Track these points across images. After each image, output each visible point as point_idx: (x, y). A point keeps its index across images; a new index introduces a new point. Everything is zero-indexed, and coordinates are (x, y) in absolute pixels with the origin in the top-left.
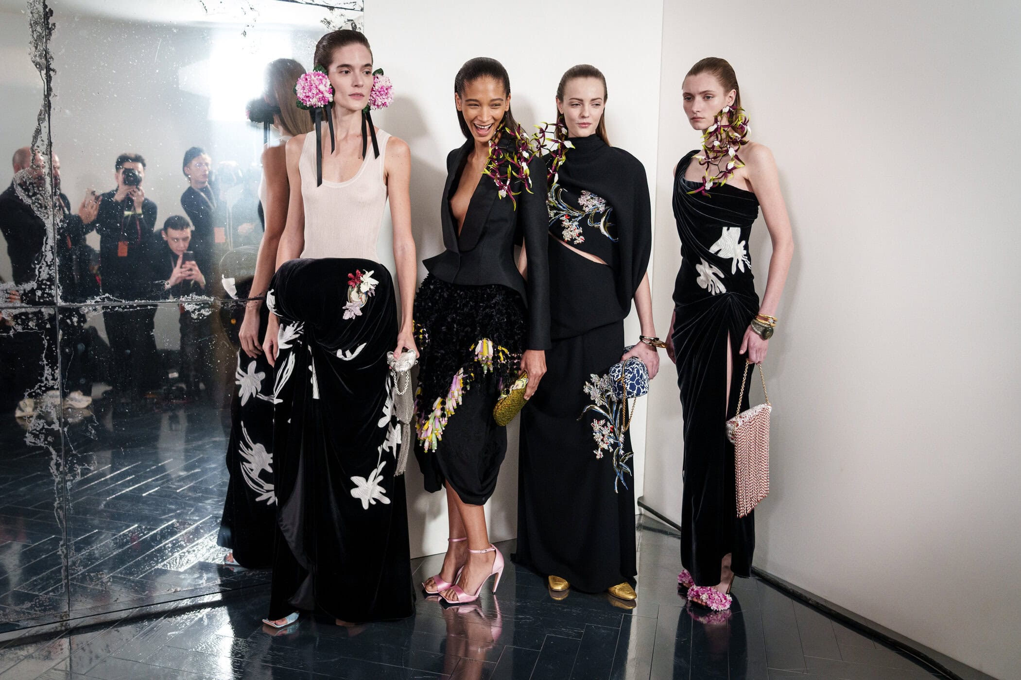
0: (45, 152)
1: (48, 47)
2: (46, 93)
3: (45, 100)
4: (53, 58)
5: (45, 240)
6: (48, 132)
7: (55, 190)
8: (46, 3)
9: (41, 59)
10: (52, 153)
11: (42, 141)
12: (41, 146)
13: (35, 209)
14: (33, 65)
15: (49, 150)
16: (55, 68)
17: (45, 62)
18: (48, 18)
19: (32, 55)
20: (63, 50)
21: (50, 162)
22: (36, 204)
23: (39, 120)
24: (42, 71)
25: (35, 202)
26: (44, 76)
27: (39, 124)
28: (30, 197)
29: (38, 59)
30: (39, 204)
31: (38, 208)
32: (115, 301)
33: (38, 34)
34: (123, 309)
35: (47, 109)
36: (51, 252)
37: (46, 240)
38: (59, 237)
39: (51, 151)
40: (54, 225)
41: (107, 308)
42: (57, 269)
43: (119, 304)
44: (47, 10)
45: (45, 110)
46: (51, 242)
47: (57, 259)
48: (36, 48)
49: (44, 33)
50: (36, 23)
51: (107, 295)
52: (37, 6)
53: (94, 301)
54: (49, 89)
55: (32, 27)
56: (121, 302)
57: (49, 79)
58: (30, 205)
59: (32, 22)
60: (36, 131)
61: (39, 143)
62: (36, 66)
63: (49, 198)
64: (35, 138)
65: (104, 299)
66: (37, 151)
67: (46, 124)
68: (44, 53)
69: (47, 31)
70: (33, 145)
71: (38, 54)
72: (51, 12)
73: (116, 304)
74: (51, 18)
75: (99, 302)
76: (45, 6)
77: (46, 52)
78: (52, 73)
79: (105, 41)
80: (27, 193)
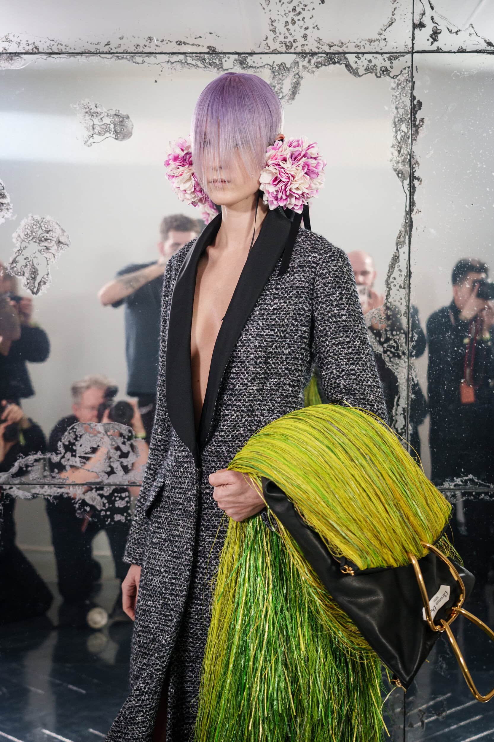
0: (402, 286)
1: (413, 150)
2: (408, 209)
3: (406, 218)
4: (418, 164)
5: (396, 399)
6: (407, 258)
7: (413, 334)
8: (414, 94)
9: (404, 165)
10: (411, 286)
11: (400, 270)
12: (397, 277)
13: (387, 359)
14: (395, 174)
15: (407, 282)
16: (421, 176)
17: (409, 169)
18: (417, 111)
19: (393, 161)
20: (432, 152)
21: (407, 298)
22: (388, 353)
23: (397, 244)
24: (404, 181)
25: (388, 350)
26: (406, 187)
27: (397, 250)
28: (381, 344)
29: (400, 166)
30: (391, 352)
31: (390, 358)
32: (481, 485)
33: (403, 134)
34: (491, 496)
35: (408, 229)
36: (402, 416)
37: (398, 401)
38: (413, 396)
39: (409, 284)
40: (408, 380)
41: (470, 494)
42: (410, 438)
43: (486, 489)
44: (415, 102)
45: (406, 231)
46: (403, 403)
47: (409, 425)
48: (399, 152)
49: (410, 132)
50: (401, 120)
51: (470, 476)
52: (404, 99)
53: (453, 484)
54: (412, 204)
55: (396, 126)
56: (489, 487)
57: (412, 190)
58: (381, 355)
59: (397, 120)
60: (393, 259)
61: (396, 274)
62: (398, 174)
63: (404, 345)
64: (392, 267)
65: (466, 482)
66: (392, 284)
67: (406, 248)
68: (409, 157)
69: (414, 129)
70: (389, 277)
71: (400, 159)
72: (420, 104)
73: (481, 489)
74: (419, 112)
75: (460, 485)
76: (413, 98)
77: (410, 155)
78: (416, 182)
79: (485, 135)
80: (378, 339)
